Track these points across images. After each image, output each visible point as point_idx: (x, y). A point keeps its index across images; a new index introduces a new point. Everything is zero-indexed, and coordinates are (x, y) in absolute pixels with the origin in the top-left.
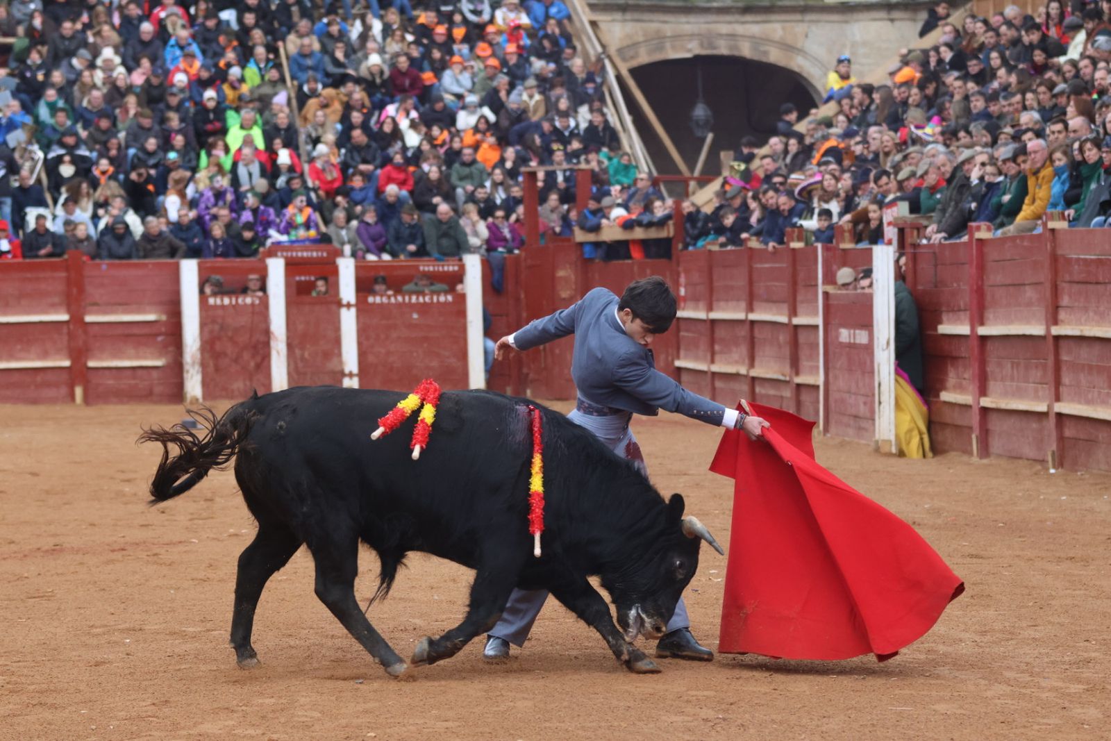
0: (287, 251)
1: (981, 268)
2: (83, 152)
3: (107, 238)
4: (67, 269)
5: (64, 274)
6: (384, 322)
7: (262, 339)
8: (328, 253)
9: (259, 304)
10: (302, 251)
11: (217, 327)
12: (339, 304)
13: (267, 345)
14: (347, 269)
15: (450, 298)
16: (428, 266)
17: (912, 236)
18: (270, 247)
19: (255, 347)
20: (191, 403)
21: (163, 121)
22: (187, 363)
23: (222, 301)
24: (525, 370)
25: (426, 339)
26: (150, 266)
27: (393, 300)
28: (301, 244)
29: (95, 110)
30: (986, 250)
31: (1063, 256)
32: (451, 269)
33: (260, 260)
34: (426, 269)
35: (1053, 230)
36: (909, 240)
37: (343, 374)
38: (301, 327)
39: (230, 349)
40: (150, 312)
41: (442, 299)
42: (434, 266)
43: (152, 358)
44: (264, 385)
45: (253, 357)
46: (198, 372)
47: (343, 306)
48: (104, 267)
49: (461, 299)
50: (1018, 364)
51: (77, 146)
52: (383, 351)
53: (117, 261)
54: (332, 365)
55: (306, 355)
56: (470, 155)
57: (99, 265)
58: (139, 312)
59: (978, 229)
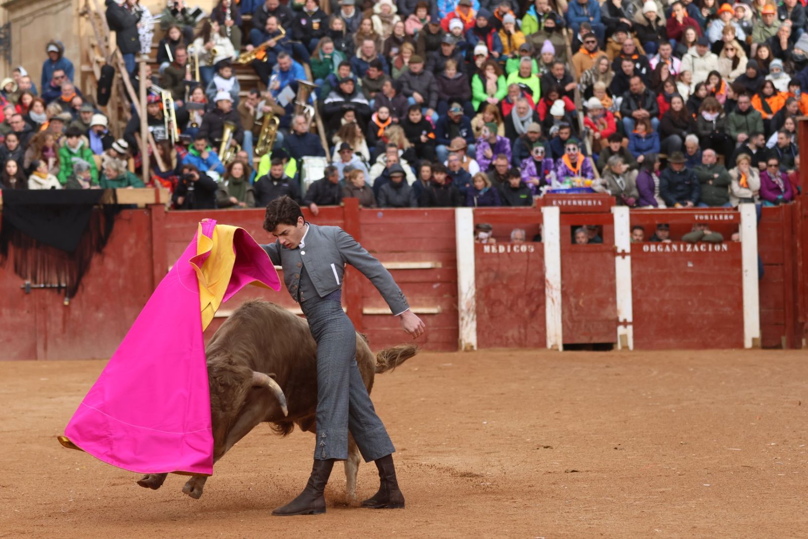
0: (562, 200)
2: (360, 100)
3: (384, 187)
4: (344, 217)
5: (341, 222)
6: (659, 271)
7: (537, 286)
8: (602, 202)
9: (534, 252)
10: (577, 199)
11: (492, 275)
12: (614, 253)
13: (542, 292)
14: (621, 216)
15: (725, 247)
16: (704, 214)
18: (544, 196)
19: (530, 295)
20: (466, 350)
21: (439, 70)
22: (462, 311)
23: (498, 248)
24: (801, 320)
25: (701, 288)
26: (426, 214)
27: (668, 249)
28: (576, 193)
29: (370, 61)
32: (726, 217)
33: (535, 207)
34: (701, 217)
37: (617, 323)
38: (575, 275)
39: (505, 297)
40: (426, 260)
41: (717, 248)
42: (709, 215)
43: (428, 306)
44: (538, 333)
45: (528, 304)
46: (473, 319)
47: (619, 254)
48: (380, 214)
49: (737, 247)
51: (353, 94)
52: (658, 299)
53: (393, 209)
54: (606, 313)
55: (581, 303)
56: (745, 102)
57: (376, 212)
58: (414, 260)
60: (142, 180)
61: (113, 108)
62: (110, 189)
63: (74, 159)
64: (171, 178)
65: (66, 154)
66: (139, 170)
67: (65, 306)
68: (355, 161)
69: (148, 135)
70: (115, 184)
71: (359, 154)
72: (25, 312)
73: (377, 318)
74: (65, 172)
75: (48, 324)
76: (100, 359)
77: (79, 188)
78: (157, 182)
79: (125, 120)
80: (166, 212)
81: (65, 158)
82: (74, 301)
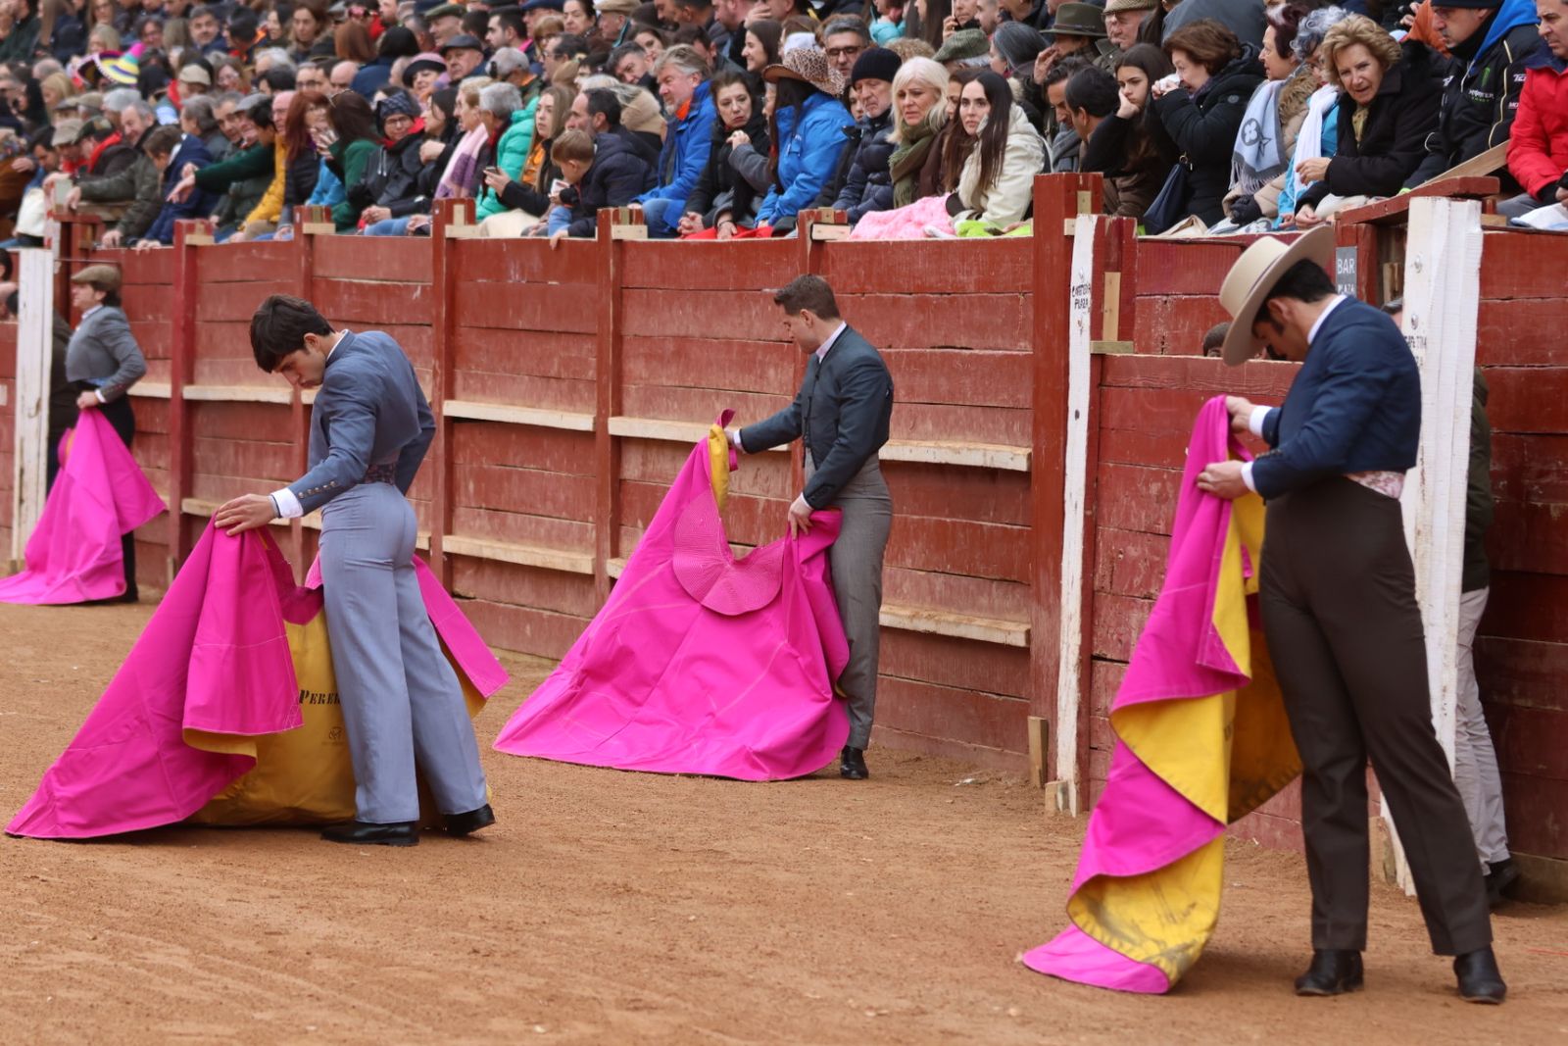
1: (193, 291)
17: (83, 237)
30: (202, 263)
31: (325, 278)
35: (310, 237)
36: (78, 242)
50: (246, 448)
59: (191, 229)
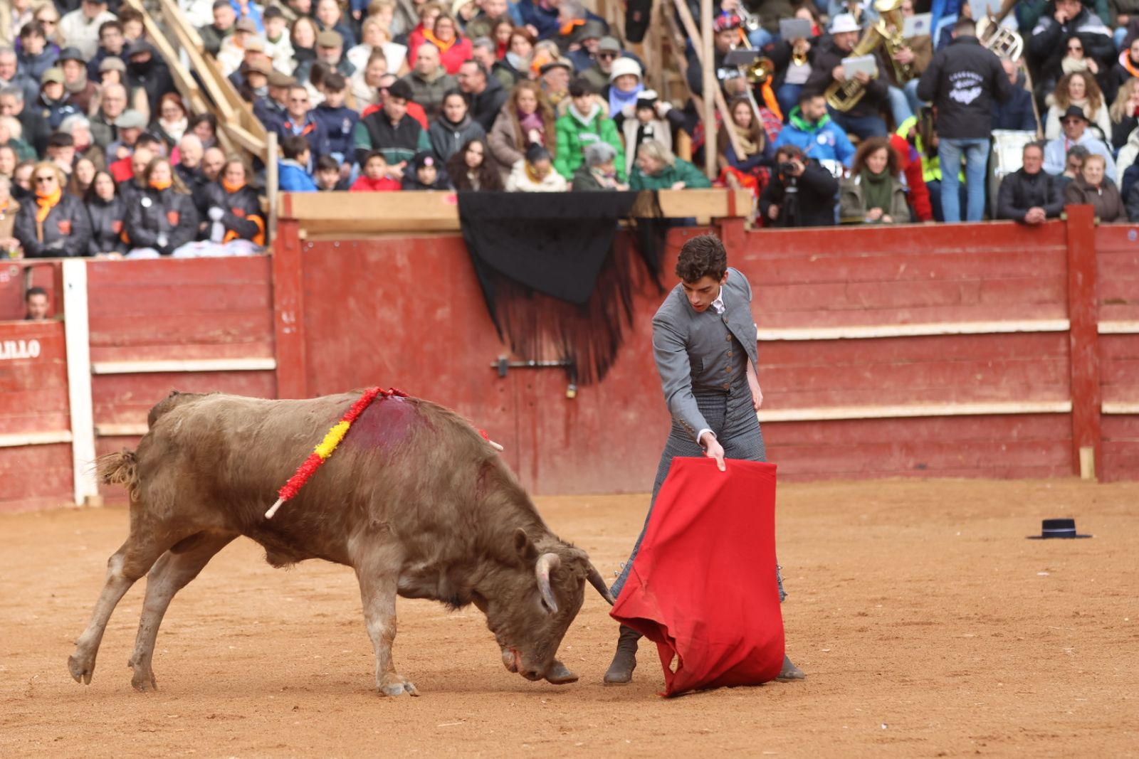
60: (705, 175)
61: (653, 46)
62: (648, 191)
63: (586, 136)
64: (756, 170)
65: (571, 127)
66: (698, 157)
67: (570, 399)
68: (1089, 138)
69: (715, 94)
70: (657, 184)
71: (1093, 125)
72: (498, 410)
73: (1126, 422)
74: (568, 161)
75: (539, 431)
76: (631, 493)
77: (596, 189)
78: (732, 178)
79: (675, 68)
80: (747, 232)
81: (568, 133)
82: (584, 391)
